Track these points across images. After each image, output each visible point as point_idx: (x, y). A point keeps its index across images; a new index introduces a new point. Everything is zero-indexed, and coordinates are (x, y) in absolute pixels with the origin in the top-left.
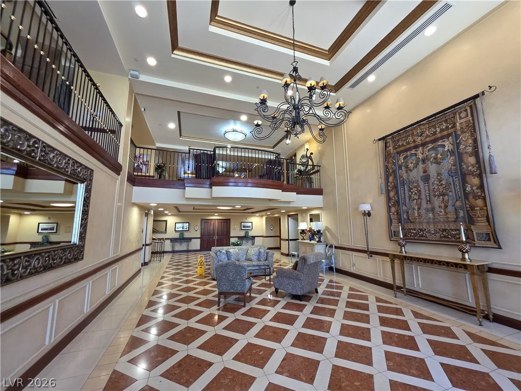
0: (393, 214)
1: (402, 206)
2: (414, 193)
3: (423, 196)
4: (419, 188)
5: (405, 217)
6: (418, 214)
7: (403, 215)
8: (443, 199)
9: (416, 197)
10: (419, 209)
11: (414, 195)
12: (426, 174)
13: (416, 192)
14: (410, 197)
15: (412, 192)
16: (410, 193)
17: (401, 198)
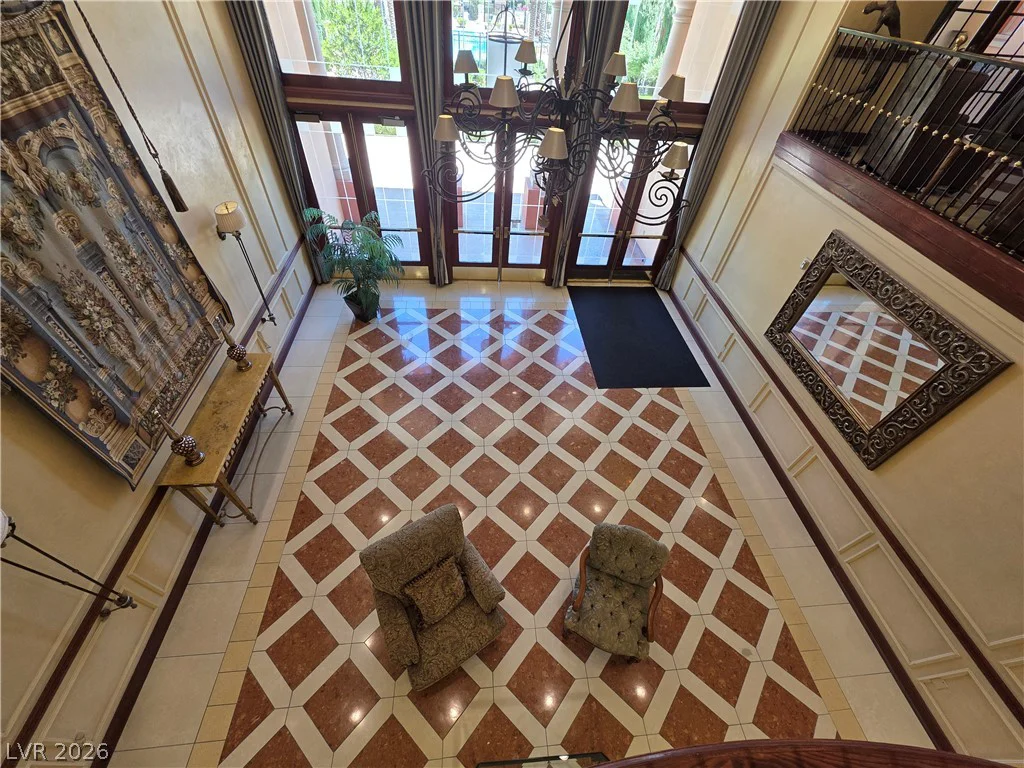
0: (88, 420)
1: (94, 374)
2: (95, 316)
3: (120, 312)
4: (97, 294)
5: (121, 396)
6: (138, 361)
7: (113, 394)
8: (153, 292)
9: (107, 323)
10: (133, 348)
11: (99, 321)
12: (84, 242)
13: (98, 309)
14: (93, 333)
15: (89, 317)
16: (85, 322)
17: (74, 353)
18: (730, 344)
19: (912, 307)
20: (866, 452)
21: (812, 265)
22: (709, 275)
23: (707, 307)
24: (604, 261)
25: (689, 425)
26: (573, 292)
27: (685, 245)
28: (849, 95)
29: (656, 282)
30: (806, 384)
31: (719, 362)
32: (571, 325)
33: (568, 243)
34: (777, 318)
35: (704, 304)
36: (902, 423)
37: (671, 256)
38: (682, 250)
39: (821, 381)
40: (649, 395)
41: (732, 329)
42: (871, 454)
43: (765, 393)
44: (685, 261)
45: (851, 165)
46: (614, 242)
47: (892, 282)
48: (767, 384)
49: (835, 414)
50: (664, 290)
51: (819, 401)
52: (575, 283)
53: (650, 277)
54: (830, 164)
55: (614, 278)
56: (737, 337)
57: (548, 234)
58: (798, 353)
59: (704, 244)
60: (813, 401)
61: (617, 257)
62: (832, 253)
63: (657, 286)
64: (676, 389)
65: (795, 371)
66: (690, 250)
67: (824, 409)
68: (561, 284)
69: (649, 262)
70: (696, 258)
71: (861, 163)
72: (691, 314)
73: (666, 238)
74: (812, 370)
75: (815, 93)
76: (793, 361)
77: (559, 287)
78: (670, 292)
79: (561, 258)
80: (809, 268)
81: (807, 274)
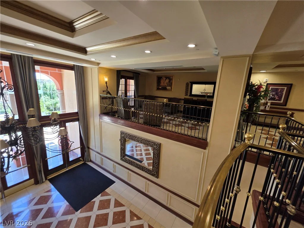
18: (114, 167)
19: (142, 140)
20: (155, 175)
21: (121, 139)
22: (99, 151)
23: (103, 160)
24: (61, 163)
25: (115, 199)
26: (51, 181)
27: (89, 146)
28: (109, 105)
29: (85, 160)
30: (136, 167)
31: (114, 173)
32: (55, 194)
33: (42, 164)
34: (121, 155)
35: (102, 160)
36: (155, 164)
37: (86, 151)
38: (89, 148)
39: (138, 164)
40: (98, 200)
41: (113, 163)
42: (156, 175)
43: (129, 174)
44: (91, 150)
45: (116, 118)
46: (63, 155)
47: (136, 137)
48: (128, 172)
49: (144, 170)
50: (89, 161)
51: (140, 169)
52: (50, 177)
53: (82, 160)
54: (113, 119)
55: (68, 166)
56: (115, 164)
57: (30, 165)
58: (130, 160)
59: (94, 144)
60: (139, 170)
61: (66, 159)
62: (123, 135)
63: (86, 161)
64: (106, 190)
65: (131, 165)
66: (91, 147)
67: (142, 170)
68: (44, 180)
69: (80, 155)
70: (94, 148)
71: (118, 117)
72: (100, 164)
73: (82, 147)
74: (135, 163)
75: (102, 106)
76: (130, 163)
77: (43, 182)
78: (91, 161)
79: (40, 171)
80: (121, 140)
81: (121, 142)
